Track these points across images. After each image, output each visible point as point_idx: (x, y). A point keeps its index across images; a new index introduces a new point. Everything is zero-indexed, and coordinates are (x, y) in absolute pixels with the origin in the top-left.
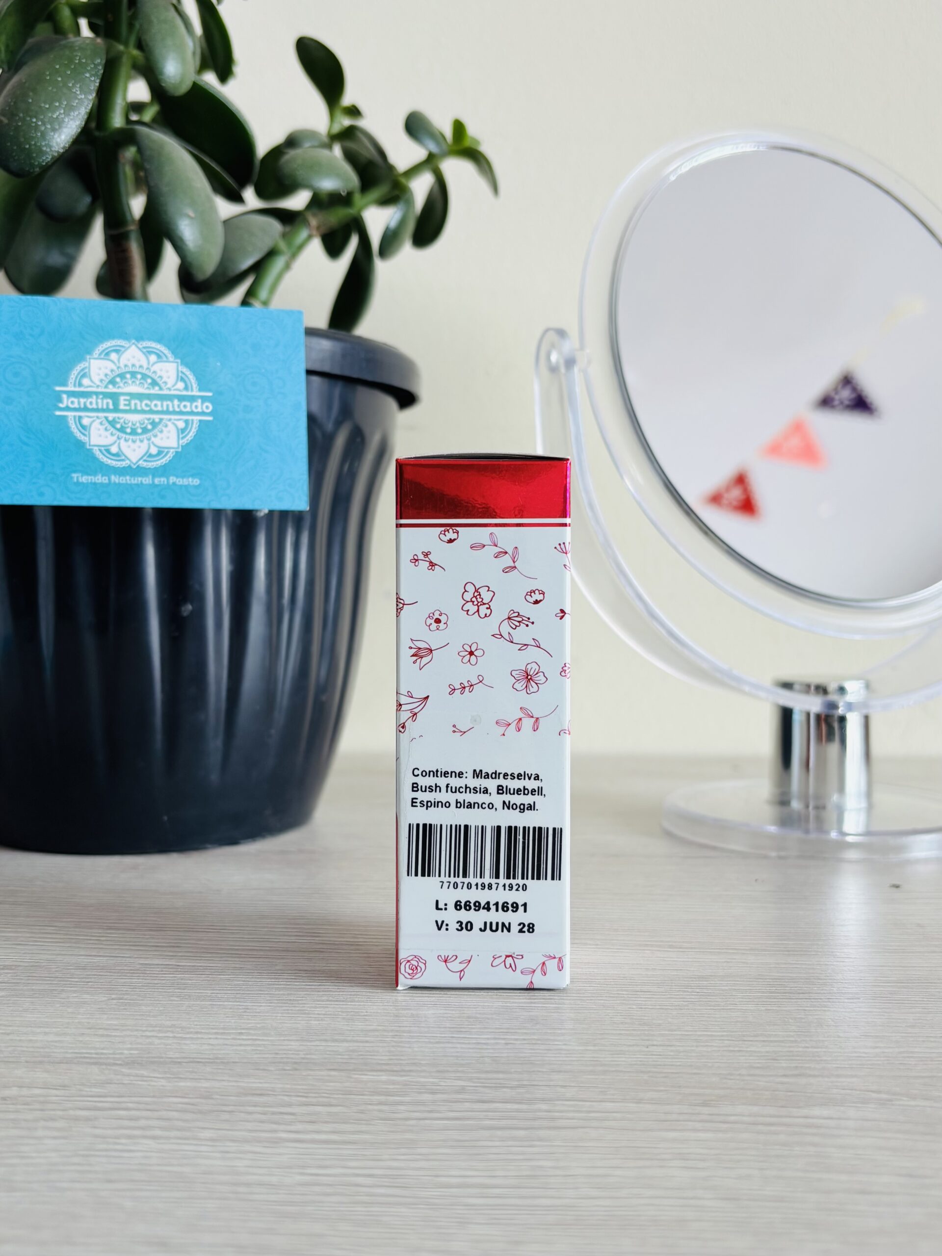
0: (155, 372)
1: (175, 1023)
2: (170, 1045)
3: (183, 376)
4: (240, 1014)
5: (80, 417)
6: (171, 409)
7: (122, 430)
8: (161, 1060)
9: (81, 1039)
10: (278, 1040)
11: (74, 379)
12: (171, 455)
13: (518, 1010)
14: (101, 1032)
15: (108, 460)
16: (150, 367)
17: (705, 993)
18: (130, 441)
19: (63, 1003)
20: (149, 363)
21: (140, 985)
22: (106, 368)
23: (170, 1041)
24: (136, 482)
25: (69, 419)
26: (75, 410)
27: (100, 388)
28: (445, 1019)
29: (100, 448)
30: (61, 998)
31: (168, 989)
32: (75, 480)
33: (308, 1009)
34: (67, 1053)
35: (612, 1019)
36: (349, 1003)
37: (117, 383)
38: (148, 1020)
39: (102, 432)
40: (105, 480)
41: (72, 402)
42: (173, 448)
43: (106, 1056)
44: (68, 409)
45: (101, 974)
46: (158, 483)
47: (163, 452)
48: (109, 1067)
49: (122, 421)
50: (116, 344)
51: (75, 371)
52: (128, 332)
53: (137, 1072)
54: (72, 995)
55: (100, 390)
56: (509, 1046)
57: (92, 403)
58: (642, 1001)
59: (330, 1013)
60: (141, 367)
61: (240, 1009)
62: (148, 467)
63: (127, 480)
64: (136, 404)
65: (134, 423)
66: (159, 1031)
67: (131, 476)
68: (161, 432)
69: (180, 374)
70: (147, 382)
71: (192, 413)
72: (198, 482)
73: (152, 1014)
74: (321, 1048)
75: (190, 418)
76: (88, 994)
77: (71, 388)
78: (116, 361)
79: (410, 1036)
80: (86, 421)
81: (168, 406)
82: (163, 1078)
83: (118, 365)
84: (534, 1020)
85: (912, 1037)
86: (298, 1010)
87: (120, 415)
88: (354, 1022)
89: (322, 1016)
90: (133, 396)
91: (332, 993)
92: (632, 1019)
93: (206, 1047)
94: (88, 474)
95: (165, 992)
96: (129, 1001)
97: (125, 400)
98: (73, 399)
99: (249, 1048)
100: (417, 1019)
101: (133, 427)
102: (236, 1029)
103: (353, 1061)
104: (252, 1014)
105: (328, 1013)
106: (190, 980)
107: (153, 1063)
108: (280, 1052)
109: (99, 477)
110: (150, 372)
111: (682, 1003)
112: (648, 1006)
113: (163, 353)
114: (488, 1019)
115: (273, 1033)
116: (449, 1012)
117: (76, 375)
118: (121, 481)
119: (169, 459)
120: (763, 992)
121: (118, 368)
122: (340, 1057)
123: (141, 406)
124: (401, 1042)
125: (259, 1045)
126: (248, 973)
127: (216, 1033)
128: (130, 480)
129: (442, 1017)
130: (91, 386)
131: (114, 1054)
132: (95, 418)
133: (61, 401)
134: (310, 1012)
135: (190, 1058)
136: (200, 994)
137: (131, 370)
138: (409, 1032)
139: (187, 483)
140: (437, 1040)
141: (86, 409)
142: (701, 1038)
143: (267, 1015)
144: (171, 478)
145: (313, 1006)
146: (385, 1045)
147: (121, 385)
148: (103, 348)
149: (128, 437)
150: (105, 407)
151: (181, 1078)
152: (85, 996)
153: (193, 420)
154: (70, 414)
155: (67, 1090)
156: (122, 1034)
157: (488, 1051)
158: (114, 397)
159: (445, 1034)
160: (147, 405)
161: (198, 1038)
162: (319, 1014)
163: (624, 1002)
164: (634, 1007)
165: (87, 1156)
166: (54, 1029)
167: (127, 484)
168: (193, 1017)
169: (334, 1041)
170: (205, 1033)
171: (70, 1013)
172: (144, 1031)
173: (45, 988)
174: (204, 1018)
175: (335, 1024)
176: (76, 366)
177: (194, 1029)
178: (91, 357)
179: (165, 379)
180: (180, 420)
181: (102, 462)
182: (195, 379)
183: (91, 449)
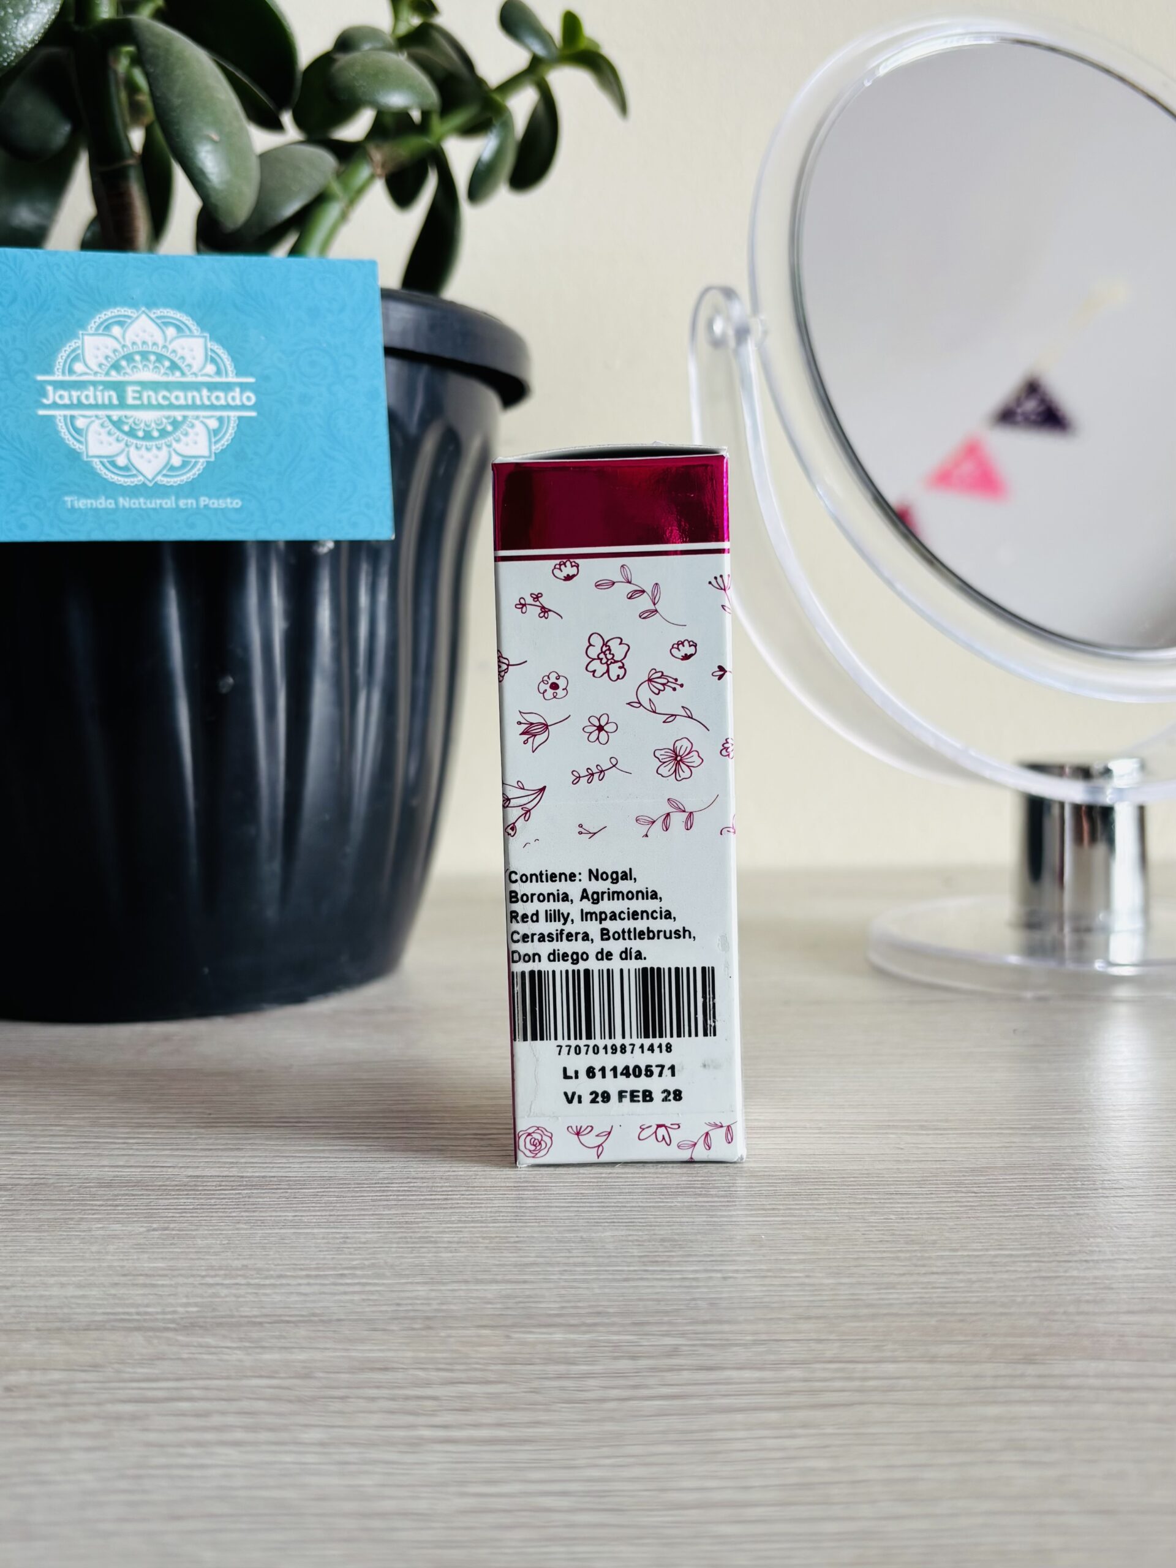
0: (174, 351)
1: (245, 1262)
2: (245, 1297)
3: (213, 355)
4: (338, 1246)
5: (72, 417)
6: (198, 402)
7: (132, 433)
9: (113, 1291)
10: (398, 1284)
11: (61, 364)
12: (200, 467)
13: (730, 1227)
14: (141, 1280)
15: (113, 476)
16: (167, 344)
18: (143, 449)
19: (84, 1238)
20: (165, 340)
22: (107, 347)
23: (242, 1291)
24: (153, 506)
25: (58, 420)
26: (65, 407)
27: (99, 375)
28: (630, 1243)
29: (102, 460)
30: (80, 1231)
31: (232, 1215)
32: (69, 505)
33: (434, 1235)
34: (95, 1313)
35: (866, 1236)
37: (123, 368)
38: (208, 1259)
39: (104, 437)
40: (110, 504)
41: (61, 397)
42: (204, 457)
43: (152, 1317)
44: (55, 406)
45: (134, 1192)
46: (184, 507)
47: (190, 462)
48: (157, 1333)
49: (131, 421)
50: (119, 313)
51: (64, 351)
52: (135, 297)
53: (201, 1340)
54: (95, 1226)
55: (99, 378)
57: (89, 395)
59: (466, 1239)
60: (154, 344)
62: (169, 485)
63: (141, 503)
64: (149, 397)
65: (148, 423)
66: (226, 1276)
67: (146, 498)
68: (186, 434)
69: (209, 353)
70: (163, 366)
71: (228, 407)
72: (240, 503)
73: (212, 1251)
74: (462, 1293)
75: (225, 414)
76: (118, 1222)
77: (58, 377)
78: (119, 336)
79: (585, 1271)
80: (80, 423)
81: (193, 397)
83: (123, 342)
87: (128, 413)
88: (502, 1253)
89: (455, 1245)
90: (144, 385)
92: (893, 1235)
93: (294, 1298)
94: (87, 497)
95: (227, 1217)
96: (178, 1232)
97: (134, 391)
98: (62, 392)
99: (358, 1297)
100: (589, 1244)
101: (146, 429)
102: (334, 1269)
105: (462, 1240)
106: (261, 1197)
109: (102, 500)
110: (168, 351)
111: (958, 1208)
112: (912, 1214)
113: (184, 323)
114: (692, 1242)
115: (388, 1274)
117: (64, 358)
118: (133, 506)
119: (197, 473)
120: (1067, 1189)
121: (124, 346)
123: (157, 399)
127: (308, 1276)
128: (145, 503)
129: (625, 1241)
130: (86, 374)
132: (93, 419)
133: (44, 394)
134: (438, 1239)
137: (141, 349)
138: (583, 1264)
139: (224, 506)
141: (80, 405)
142: (997, 1260)
143: (376, 1246)
144: (202, 499)
145: (441, 1230)
147: (129, 370)
148: (101, 320)
149: (140, 443)
150: (107, 402)
152: (117, 1226)
153: (229, 417)
154: (58, 413)
155: (101, 1372)
156: (173, 1283)
158: (119, 387)
159: (634, 1266)
160: (164, 397)
161: (282, 1285)
162: (450, 1242)
163: (877, 1210)
164: (892, 1217)
166: (73, 1279)
167: (141, 509)
168: (271, 1253)
169: (478, 1282)
170: (292, 1276)
171: (96, 1252)
172: (203, 1277)
173: (56, 1216)
174: (287, 1253)
175: (475, 1256)
176: (64, 345)
177: (275, 1271)
178: (85, 332)
179: (189, 360)
180: (211, 417)
181: (105, 479)
182: (230, 359)
183: (89, 461)
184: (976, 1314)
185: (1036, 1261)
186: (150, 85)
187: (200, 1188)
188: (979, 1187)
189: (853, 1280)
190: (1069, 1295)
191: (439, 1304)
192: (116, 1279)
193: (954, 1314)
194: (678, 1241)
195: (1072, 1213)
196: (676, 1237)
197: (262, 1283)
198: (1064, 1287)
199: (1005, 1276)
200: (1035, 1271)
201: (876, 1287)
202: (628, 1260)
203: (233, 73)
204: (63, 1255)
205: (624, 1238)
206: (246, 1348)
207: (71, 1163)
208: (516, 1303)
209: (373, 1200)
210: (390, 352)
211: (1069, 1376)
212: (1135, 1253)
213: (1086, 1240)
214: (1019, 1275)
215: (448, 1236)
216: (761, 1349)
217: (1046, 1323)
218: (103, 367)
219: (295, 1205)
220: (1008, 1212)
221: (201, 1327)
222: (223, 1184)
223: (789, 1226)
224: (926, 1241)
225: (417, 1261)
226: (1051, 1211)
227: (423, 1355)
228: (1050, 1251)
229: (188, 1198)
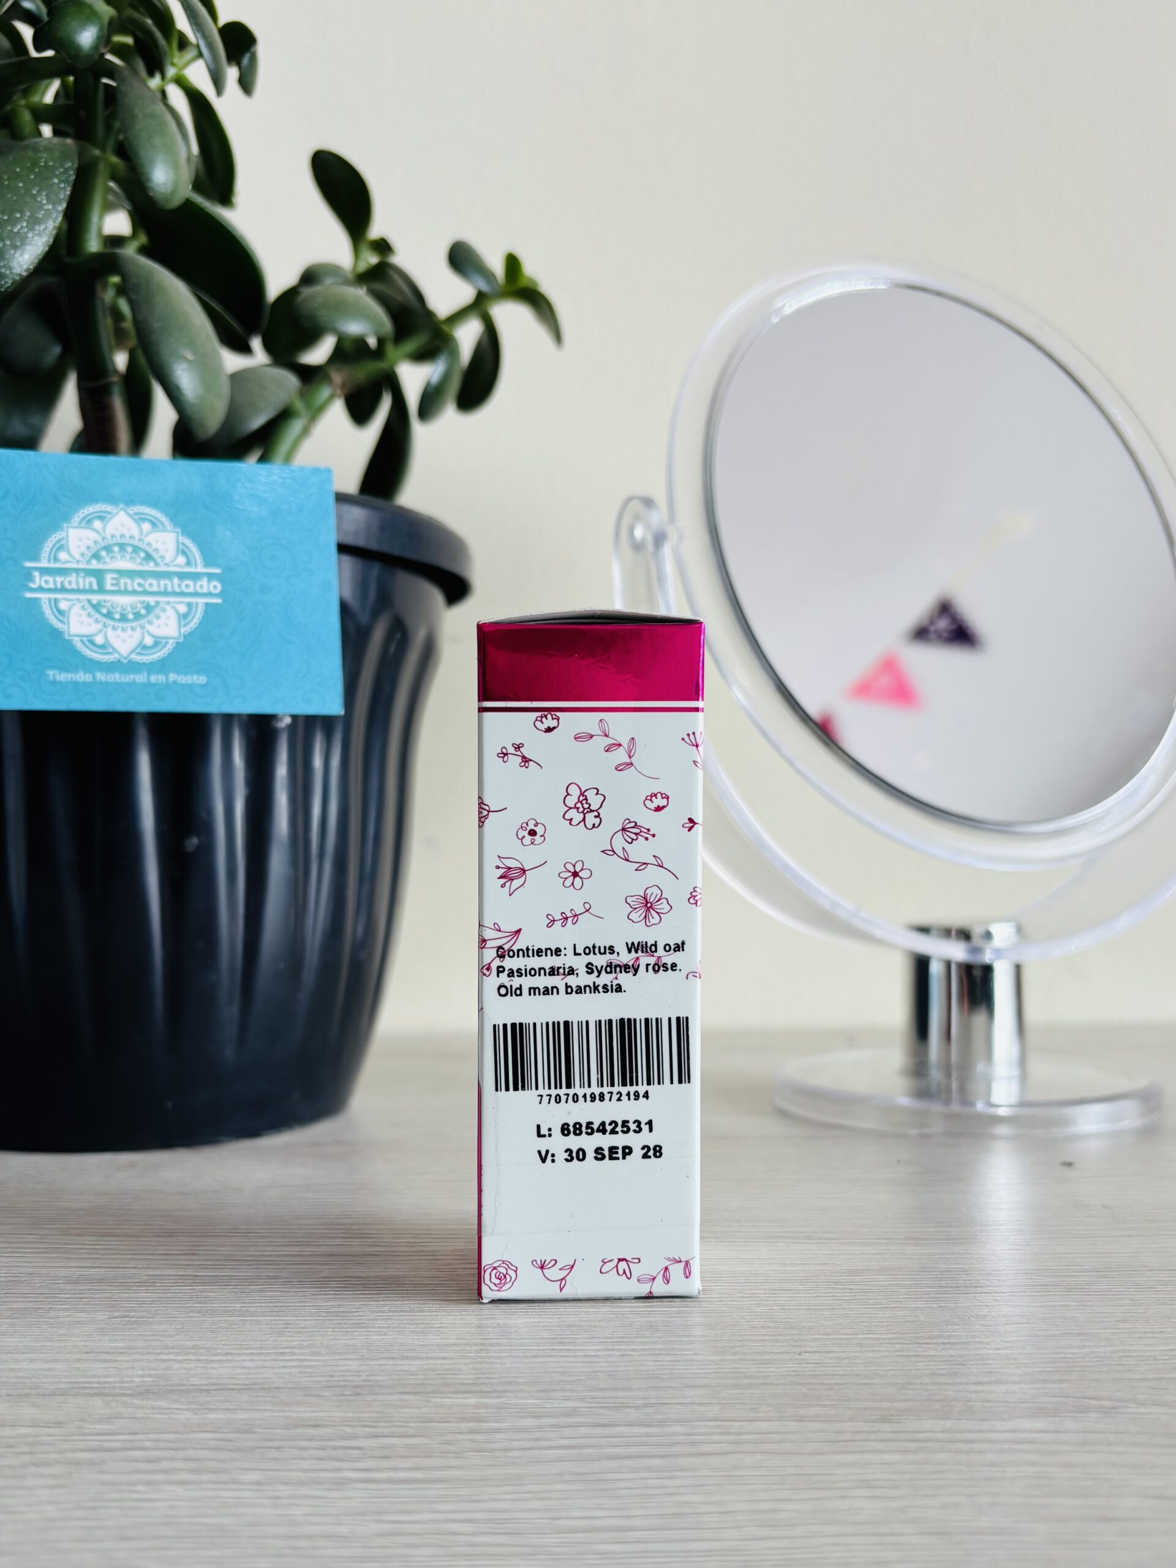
0: (149, 544)
1: (197, 1343)
2: (194, 1370)
3: (185, 549)
4: (280, 1330)
5: (56, 600)
6: (170, 589)
7: (109, 615)
8: (183, 1388)
9: (77, 1365)
10: (331, 1360)
11: (48, 553)
12: (170, 646)
13: (631, 1315)
14: (103, 1356)
15: (91, 653)
16: (143, 537)
17: (860, 1289)
18: (120, 629)
19: (52, 1324)
20: (142, 534)
21: (150, 1299)
22: (89, 539)
23: (192, 1366)
24: (127, 680)
25: (43, 602)
26: (49, 590)
27: (81, 563)
28: (541, 1328)
29: (82, 638)
30: (48, 1318)
31: (185, 1304)
32: (51, 677)
33: (366, 1322)
34: (60, 1383)
35: (750, 1323)
36: (418, 1314)
37: (102, 557)
38: (163, 1340)
39: (84, 618)
40: (88, 678)
41: (46, 582)
42: (174, 638)
43: (111, 1385)
44: (40, 589)
45: (98, 1288)
46: (155, 682)
47: (162, 642)
48: (116, 1398)
49: (109, 604)
50: (101, 509)
51: (50, 542)
52: (114, 495)
53: (154, 1403)
54: (63, 1314)
55: (81, 566)
56: (626, 1358)
57: (71, 581)
58: (783, 1301)
59: (395, 1325)
60: (131, 537)
61: (278, 1324)
62: (141, 662)
63: (115, 677)
64: (125, 584)
65: (124, 607)
66: (178, 1354)
67: (121, 673)
68: (158, 617)
69: (181, 547)
70: (139, 556)
71: (196, 594)
72: (205, 679)
73: (166, 1333)
74: (388, 1367)
75: (193, 600)
76: (83, 1311)
77: (44, 564)
78: (100, 530)
79: (499, 1350)
80: (63, 605)
81: (165, 585)
82: (187, 1409)
83: (103, 535)
84: (653, 1326)
85: (1124, 1333)
86: (353, 1324)
87: (107, 597)
88: (426, 1336)
89: (384, 1330)
90: (121, 573)
91: (394, 1303)
92: (776, 1322)
93: (238, 1371)
94: (67, 671)
95: (181, 1307)
96: (136, 1319)
97: (112, 578)
98: (46, 578)
99: (294, 1370)
101: (122, 612)
102: (276, 1348)
103: (430, 1382)
104: (294, 1330)
105: (391, 1326)
106: (212, 1292)
107: (172, 1391)
108: (336, 1374)
109: (82, 674)
110: (143, 543)
111: (834, 1302)
112: (793, 1306)
113: (159, 520)
114: (595, 1327)
115: (324, 1352)
116: (545, 1320)
117: (50, 547)
118: (109, 680)
119: (168, 652)
121: (104, 539)
122: (412, 1377)
123: (133, 586)
124: (489, 1357)
125: (307, 1366)
126: (286, 1282)
127: (252, 1354)
128: (120, 678)
130: (69, 562)
131: (123, 1382)
132: (74, 602)
133: (30, 578)
134: (370, 1325)
135: (220, 1384)
136: (227, 1309)
137: (119, 541)
139: (191, 681)
140: (534, 1354)
141: (63, 590)
142: (865, 1342)
143: (315, 1330)
144: (171, 675)
145: (373, 1318)
146: (469, 1361)
147: (108, 559)
148: (84, 515)
149: (116, 624)
150: (87, 587)
151: (210, 1409)
152: (81, 1315)
153: (197, 604)
154: (44, 596)
155: (63, 1427)
156: (130, 1359)
157: (600, 1365)
158: (99, 574)
159: (542, 1346)
160: (139, 584)
161: (228, 1361)
162: (380, 1327)
164: (775, 1308)
165: (95, 1508)
166: (42, 1355)
167: (116, 683)
168: (220, 1336)
169: (403, 1358)
170: (237, 1354)
171: (62, 1335)
172: (158, 1354)
173: (28, 1306)
174: (234, 1336)
175: (402, 1339)
176: (50, 536)
177: (222, 1349)
178: (69, 526)
179: (162, 553)
180: (181, 603)
181: (84, 656)
182: (199, 553)
183: (69, 640)
184: (843, 1384)
185: (898, 1343)
186: (133, 310)
187: (158, 1285)
188: (854, 1285)
189: (736, 1357)
190: (926, 1369)
191: (367, 1376)
192: (80, 1356)
193: (822, 1384)
194: (583, 1327)
195: (935, 1306)
196: (582, 1323)
197: (211, 1359)
198: (922, 1364)
199: (871, 1355)
200: (898, 1351)
201: (756, 1362)
202: (539, 1341)
203: (208, 303)
204: (33, 1337)
205: (535, 1324)
206: (193, 1410)
207: (42, 1264)
208: (436, 1374)
209: (313, 1295)
210: (343, 548)
211: (918, 1432)
212: (987, 1337)
213: (945, 1327)
214: (883, 1354)
215: (379, 1322)
216: (650, 1410)
217: (903, 1391)
218: (85, 556)
219: (243, 1299)
220: (878, 1304)
221: (154, 1393)
222: (179, 1281)
223: (683, 1315)
224: (804, 1327)
225: (350, 1342)
226: (917, 1304)
227: (351, 1415)
228: (913, 1335)
229: (147, 1293)
